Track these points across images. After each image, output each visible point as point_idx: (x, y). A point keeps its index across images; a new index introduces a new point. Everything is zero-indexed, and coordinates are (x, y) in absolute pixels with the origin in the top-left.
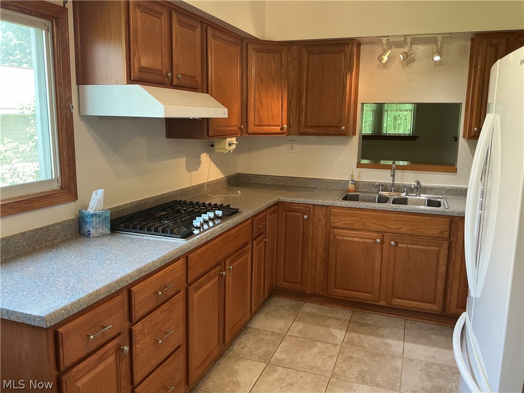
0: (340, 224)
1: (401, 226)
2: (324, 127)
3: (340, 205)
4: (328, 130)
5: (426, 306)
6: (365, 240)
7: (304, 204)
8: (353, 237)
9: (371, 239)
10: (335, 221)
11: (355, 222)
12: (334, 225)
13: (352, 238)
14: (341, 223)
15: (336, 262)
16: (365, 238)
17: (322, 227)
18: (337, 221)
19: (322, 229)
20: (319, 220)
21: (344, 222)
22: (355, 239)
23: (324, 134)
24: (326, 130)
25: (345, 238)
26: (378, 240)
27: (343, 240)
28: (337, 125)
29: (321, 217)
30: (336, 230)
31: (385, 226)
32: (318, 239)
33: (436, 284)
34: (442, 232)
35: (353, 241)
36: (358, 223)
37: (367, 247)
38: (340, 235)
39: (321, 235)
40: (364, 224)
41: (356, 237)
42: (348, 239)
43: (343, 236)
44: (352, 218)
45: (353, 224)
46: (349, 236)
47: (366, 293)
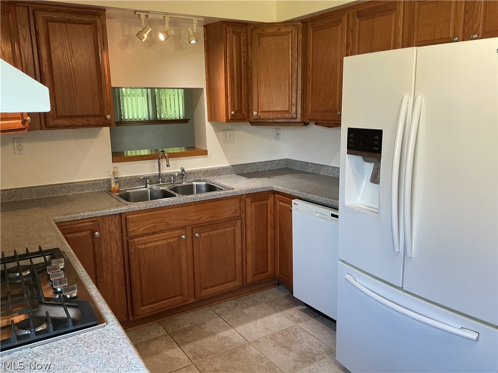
0: (141, 231)
1: (201, 216)
2: (82, 116)
3: (138, 209)
4: (88, 121)
5: (230, 285)
6: (169, 241)
7: (90, 218)
8: (156, 241)
9: (175, 237)
10: (134, 229)
11: (156, 224)
12: (133, 234)
13: (155, 243)
14: (142, 229)
15: (140, 276)
16: (169, 238)
17: (116, 241)
18: (137, 228)
19: (117, 243)
20: (111, 233)
21: (144, 228)
22: (159, 243)
23: (83, 126)
24: (86, 120)
25: (147, 245)
26: (183, 237)
27: (146, 247)
28: (99, 114)
29: (113, 228)
30: (136, 240)
31: (187, 220)
32: (112, 257)
33: (235, 261)
34: (235, 212)
35: (157, 246)
36: (160, 224)
37: (172, 247)
38: (141, 244)
39: (115, 250)
40: (167, 223)
41: (158, 241)
42: (152, 245)
43: (145, 243)
44: (154, 220)
45: (155, 227)
46: (152, 242)
47: (175, 296)
